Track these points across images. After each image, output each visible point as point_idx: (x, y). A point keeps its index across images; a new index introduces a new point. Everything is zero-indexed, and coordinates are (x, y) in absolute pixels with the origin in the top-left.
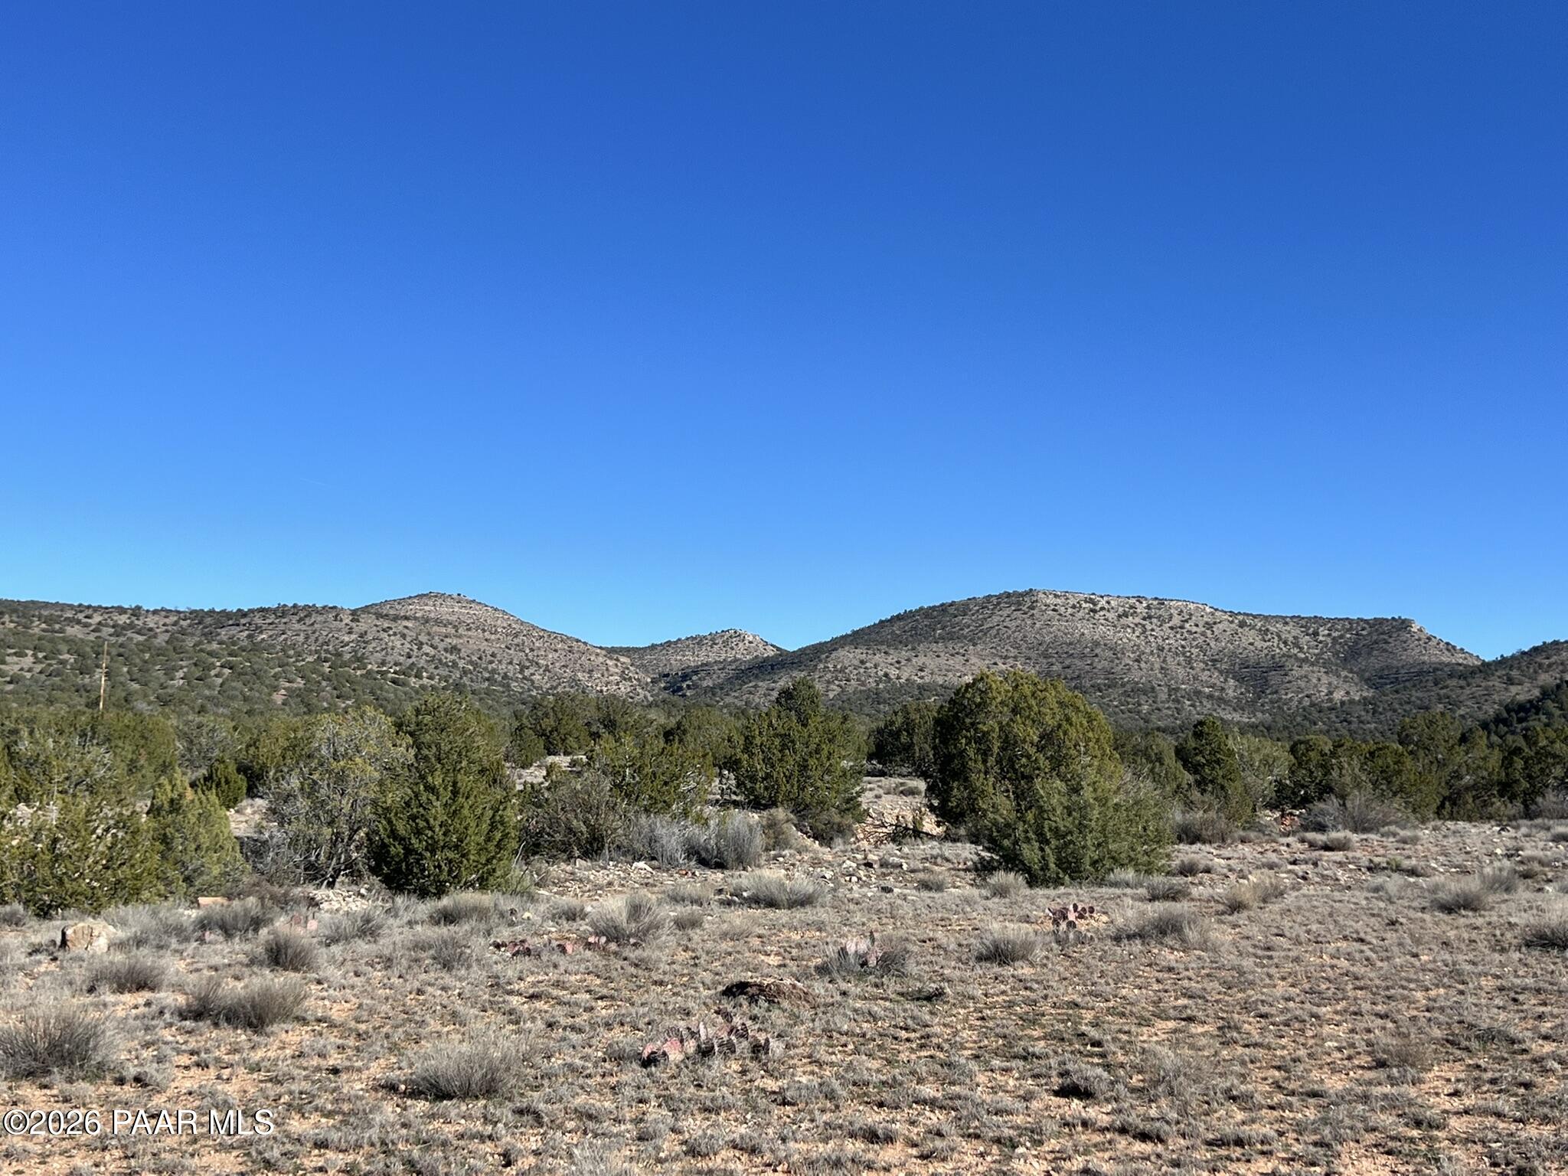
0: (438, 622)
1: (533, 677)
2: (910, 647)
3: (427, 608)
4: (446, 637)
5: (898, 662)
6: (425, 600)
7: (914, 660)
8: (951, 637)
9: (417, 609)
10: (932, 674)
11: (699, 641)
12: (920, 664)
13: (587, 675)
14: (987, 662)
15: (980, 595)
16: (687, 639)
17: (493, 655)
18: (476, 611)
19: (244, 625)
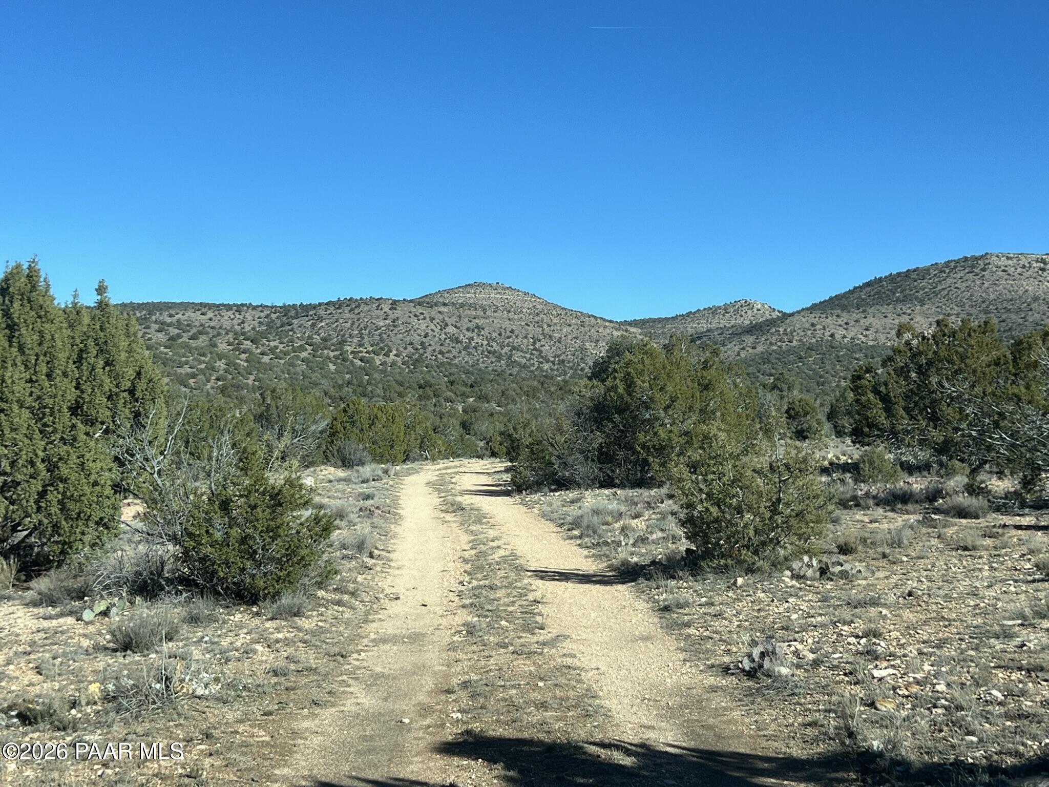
0: (473, 306)
1: (542, 349)
2: (861, 310)
3: (468, 295)
4: (475, 318)
5: (847, 324)
6: (469, 289)
7: (862, 321)
8: (905, 299)
9: (460, 298)
10: (876, 332)
11: (713, 311)
12: (867, 324)
13: (593, 344)
14: (930, 320)
15: (942, 260)
16: (705, 309)
17: (512, 331)
18: (509, 296)
19: (311, 316)
